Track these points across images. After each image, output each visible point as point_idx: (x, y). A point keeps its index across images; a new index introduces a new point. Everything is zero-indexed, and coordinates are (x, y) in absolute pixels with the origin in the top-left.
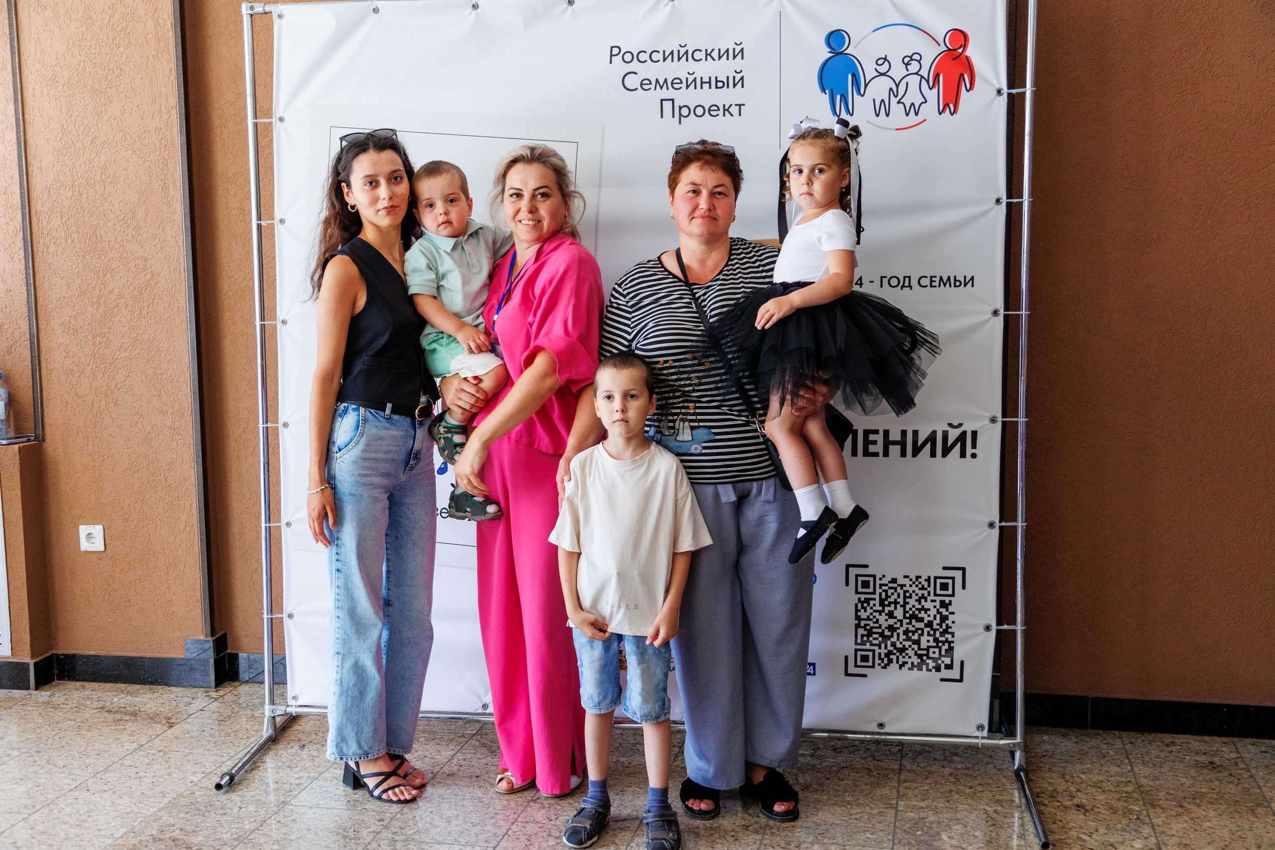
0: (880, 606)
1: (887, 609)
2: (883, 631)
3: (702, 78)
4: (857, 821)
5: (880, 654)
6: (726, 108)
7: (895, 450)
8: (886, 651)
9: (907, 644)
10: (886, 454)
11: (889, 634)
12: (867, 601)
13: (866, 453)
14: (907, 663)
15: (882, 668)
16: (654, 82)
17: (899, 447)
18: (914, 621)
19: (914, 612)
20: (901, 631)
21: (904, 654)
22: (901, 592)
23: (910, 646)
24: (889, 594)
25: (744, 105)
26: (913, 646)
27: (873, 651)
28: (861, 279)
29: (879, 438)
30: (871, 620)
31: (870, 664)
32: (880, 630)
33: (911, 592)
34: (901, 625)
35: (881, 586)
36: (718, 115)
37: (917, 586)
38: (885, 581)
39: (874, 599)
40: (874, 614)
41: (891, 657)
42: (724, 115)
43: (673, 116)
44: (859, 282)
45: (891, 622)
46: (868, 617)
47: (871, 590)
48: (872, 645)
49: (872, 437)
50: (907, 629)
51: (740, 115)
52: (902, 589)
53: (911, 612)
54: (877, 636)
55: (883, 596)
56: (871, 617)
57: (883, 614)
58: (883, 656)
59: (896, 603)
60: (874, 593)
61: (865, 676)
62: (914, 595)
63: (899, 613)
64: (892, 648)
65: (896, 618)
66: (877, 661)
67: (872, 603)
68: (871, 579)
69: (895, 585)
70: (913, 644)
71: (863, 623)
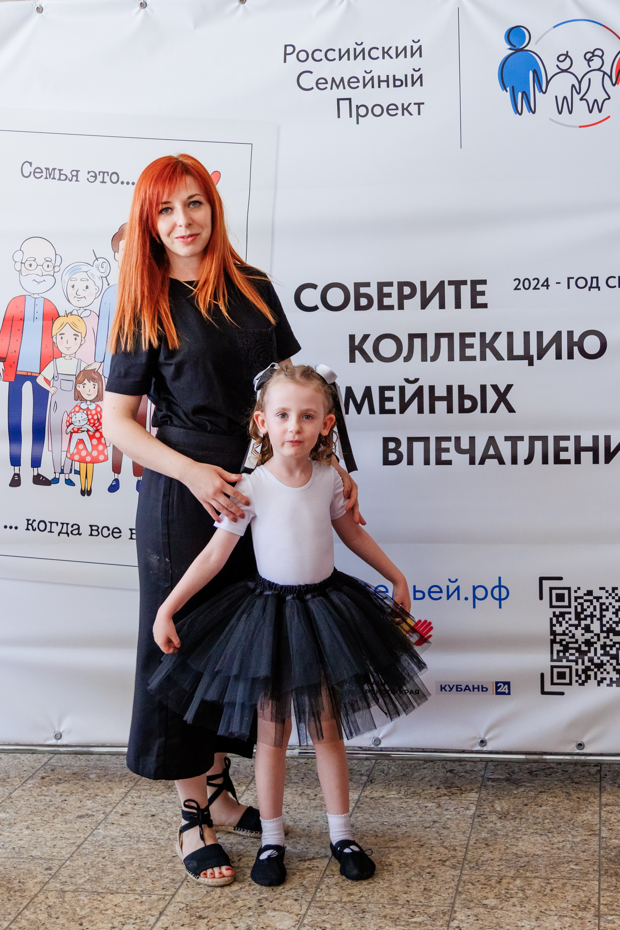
0: (576, 620)
1: (583, 623)
2: (580, 646)
3: (379, 77)
4: (560, 851)
5: (577, 670)
6: (405, 107)
7: (587, 457)
8: (583, 667)
9: (605, 659)
10: (578, 461)
11: (586, 649)
12: (562, 614)
13: (558, 461)
14: (605, 679)
15: (580, 684)
16: (330, 82)
17: (591, 454)
18: (611, 635)
19: (611, 625)
20: (598, 646)
21: (602, 670)
22: (598, 605)
23: (608, 661)
24: (585, 607)
25: (423, 103)
26: (611, 661)
27: (570, 668)
28: (547, 280)
29: (571, 444)
30: (567, 635)
31: (567, 681)
32: (576, 646)
33: (607, 604)
34: (599, 640)
35: (576, 598)
36: (397, 114)
37: (613, 598)
38: (580, 593)
39: (570, 613)
40: (570, 628)
41: (589, 673)
42: (403, 115)
43: (351, 116)
44: (545, 284)
45: (588, 636)
46: (564, 631)
47: (566, 603)
48: (568, 661)
49: (563, 444)
50: (605, 643)
51: (419, 114)
52: (598, 601)
53: (608, 626)
54: (573, 651)
55: (579, 610)
56: (567, 632)
57: (579, 628)
58: (580, 672)
59: (592, 616)
60: (569, 606)
61: (562, 694)
62: (610, 607)
63: (596, 627)
64: (589, 664)
65: (592, 632)
66: (575, 678)
67: (567, 617)
68: (566, 592)
69: (591, 598)
70: (611, 659)
71: (558, 638)
